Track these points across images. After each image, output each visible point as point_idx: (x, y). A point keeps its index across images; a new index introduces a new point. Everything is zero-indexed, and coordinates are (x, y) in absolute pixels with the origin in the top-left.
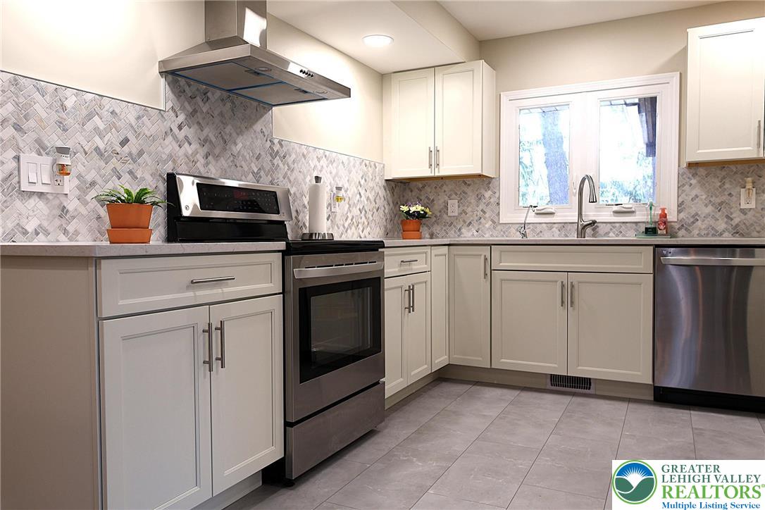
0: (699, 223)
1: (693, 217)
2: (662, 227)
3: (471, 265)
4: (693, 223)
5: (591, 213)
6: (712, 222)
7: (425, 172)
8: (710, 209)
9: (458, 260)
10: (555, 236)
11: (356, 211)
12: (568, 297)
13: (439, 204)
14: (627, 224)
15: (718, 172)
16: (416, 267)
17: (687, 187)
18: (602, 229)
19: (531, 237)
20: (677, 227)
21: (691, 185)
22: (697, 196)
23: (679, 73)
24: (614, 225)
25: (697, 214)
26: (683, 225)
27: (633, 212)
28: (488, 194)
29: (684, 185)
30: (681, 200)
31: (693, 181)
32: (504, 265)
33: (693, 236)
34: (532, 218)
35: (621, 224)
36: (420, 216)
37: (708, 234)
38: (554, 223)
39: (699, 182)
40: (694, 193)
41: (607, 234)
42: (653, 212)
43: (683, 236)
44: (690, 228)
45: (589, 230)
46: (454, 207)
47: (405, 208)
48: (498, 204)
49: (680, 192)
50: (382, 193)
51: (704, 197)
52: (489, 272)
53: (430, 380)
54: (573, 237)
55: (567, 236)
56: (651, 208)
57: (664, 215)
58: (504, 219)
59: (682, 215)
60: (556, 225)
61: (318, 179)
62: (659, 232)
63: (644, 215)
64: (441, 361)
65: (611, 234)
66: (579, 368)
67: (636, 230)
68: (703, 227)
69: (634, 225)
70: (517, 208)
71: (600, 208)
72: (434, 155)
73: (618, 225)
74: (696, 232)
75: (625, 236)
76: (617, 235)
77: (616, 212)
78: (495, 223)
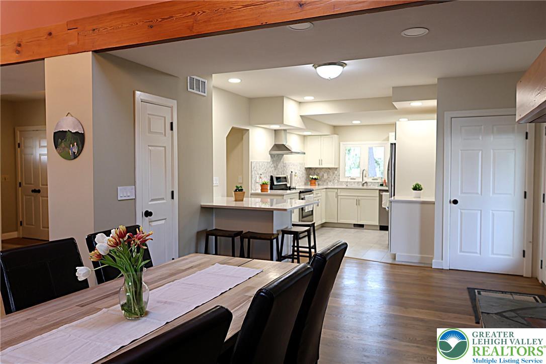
3: (332, 194)
5: (366, 180)
7: (318, 166)
9: (329, 193)
10: (356, 186)
11: (298, 178)
12: (358, 203)
13: (321, 175)
14: (375, 183)
16: (319, 195)
18: (369, 184)
19: (349, 187)
24: (372, 183)
27: (377, 179)
28: (336, 172)
32: (341, 194)
34: (349, 180)
36: (315, 179)
41: (370, 186)
42: (382, 179)
45: (365, 184)
46: (326, 176)
47: (311, 177)
48: (339, 175)
50: (304, 171)
52: (337, 196)
53: (320, 226)
54: (361, 187)
55: (359, 186)
57: (385, 181)
58: (341, 180)
60: (356, 183)
61: (292, 172)
62: (384, 185)
63: (380, 180)
64: (324, 221)
66: (361, 222)
67: (378, 185)
69: (377, 183)
70: (345, 177)
71: (368, 178)
72: (321, 162)
75: (375, 186)
76: (373, 186)
77: (373, 179)
78: (338, 181)
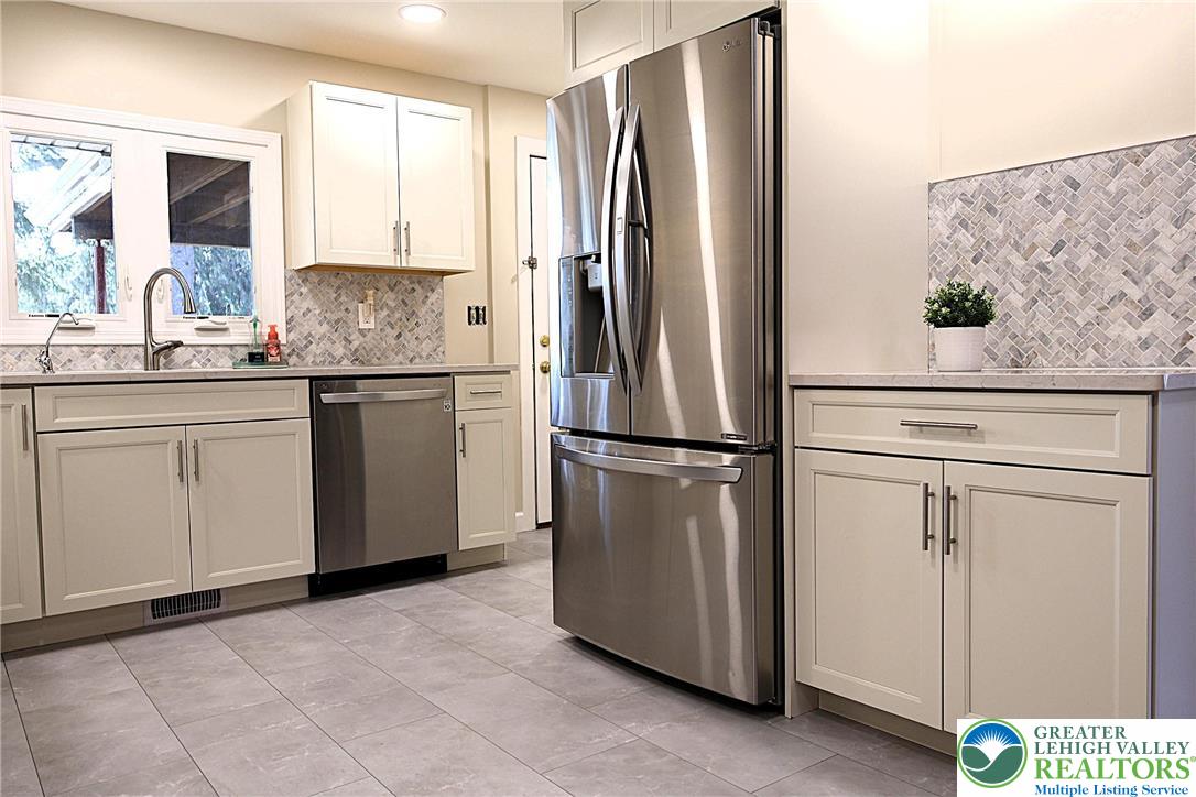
0: (313, 346)
1: (306, 338)
2: (273, 352)
4: (306, 346)
5: (164, 330)
6: (329, 345)
8: (325, 327)
10: (98, 367)
12: (189, 465)
14: (219, 348)
15: (333, 279)
17: (296, 296)
18: (180, 355)
20: (287, 352)
21: (301, 294)
22: (309, 310)
23: (279, 135)
24: (198, 349)
25: (310, 335)
26: (293, 350)
27: (225, 330)
29: (292, 294)
30: (289, 316)
31: (304, 290)
32: (64, 421)
33: (307, 365)
35: (209, 348)
37: (324, 362)
38: (95, 346)
39: (311, 290)
40: (305, 306)
41: (188, 362)
42: (258, 330)
43: (295, 365)
44: (303, 354)
45: (161, 356)
49: (288, 302)
51: (317, 312)
54: (137, 369)
55: (120, 368)
56: (255, 325)
57: (273, 336)
59: (292, 336)
60: (99, 349)
62: (270, 359)
63: (244, 334)
65: (195, 364)
66: (211, 575)
67: (232, 357)
68: (318, 352)
69: (228, 349)
70: (16, 318)
71: (173, 323)
73: (203, 349)
74: (310, 359)
75: (216, 366)
76: (204, 365)
77: (201, 330)
